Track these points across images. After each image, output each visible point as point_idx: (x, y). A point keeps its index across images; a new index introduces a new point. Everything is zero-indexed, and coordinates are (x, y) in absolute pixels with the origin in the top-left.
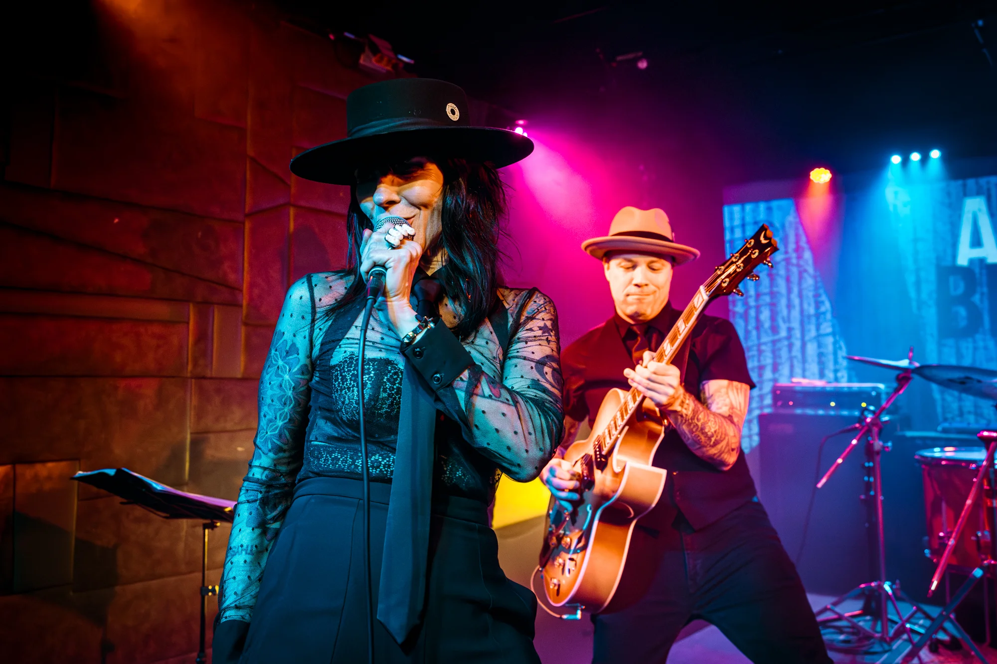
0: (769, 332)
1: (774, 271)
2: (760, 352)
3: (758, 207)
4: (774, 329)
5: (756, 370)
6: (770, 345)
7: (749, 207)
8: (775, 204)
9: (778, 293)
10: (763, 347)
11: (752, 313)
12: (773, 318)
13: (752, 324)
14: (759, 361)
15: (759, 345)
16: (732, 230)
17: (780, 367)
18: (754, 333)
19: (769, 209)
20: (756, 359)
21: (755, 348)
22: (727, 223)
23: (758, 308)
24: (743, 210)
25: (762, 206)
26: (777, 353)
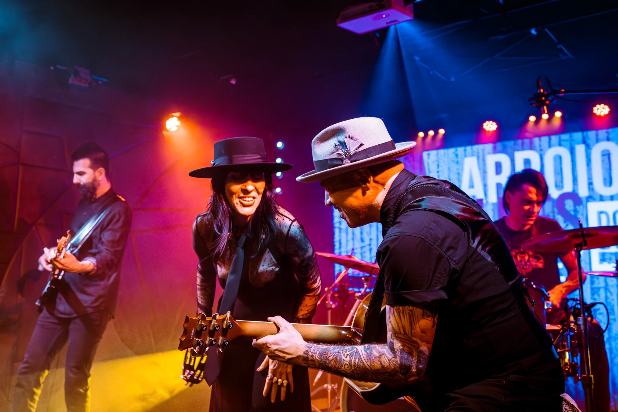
4: (362, 240)
6: (360, 249)
13: (350, 236)
18: (351, 241)
26: (363, 254)
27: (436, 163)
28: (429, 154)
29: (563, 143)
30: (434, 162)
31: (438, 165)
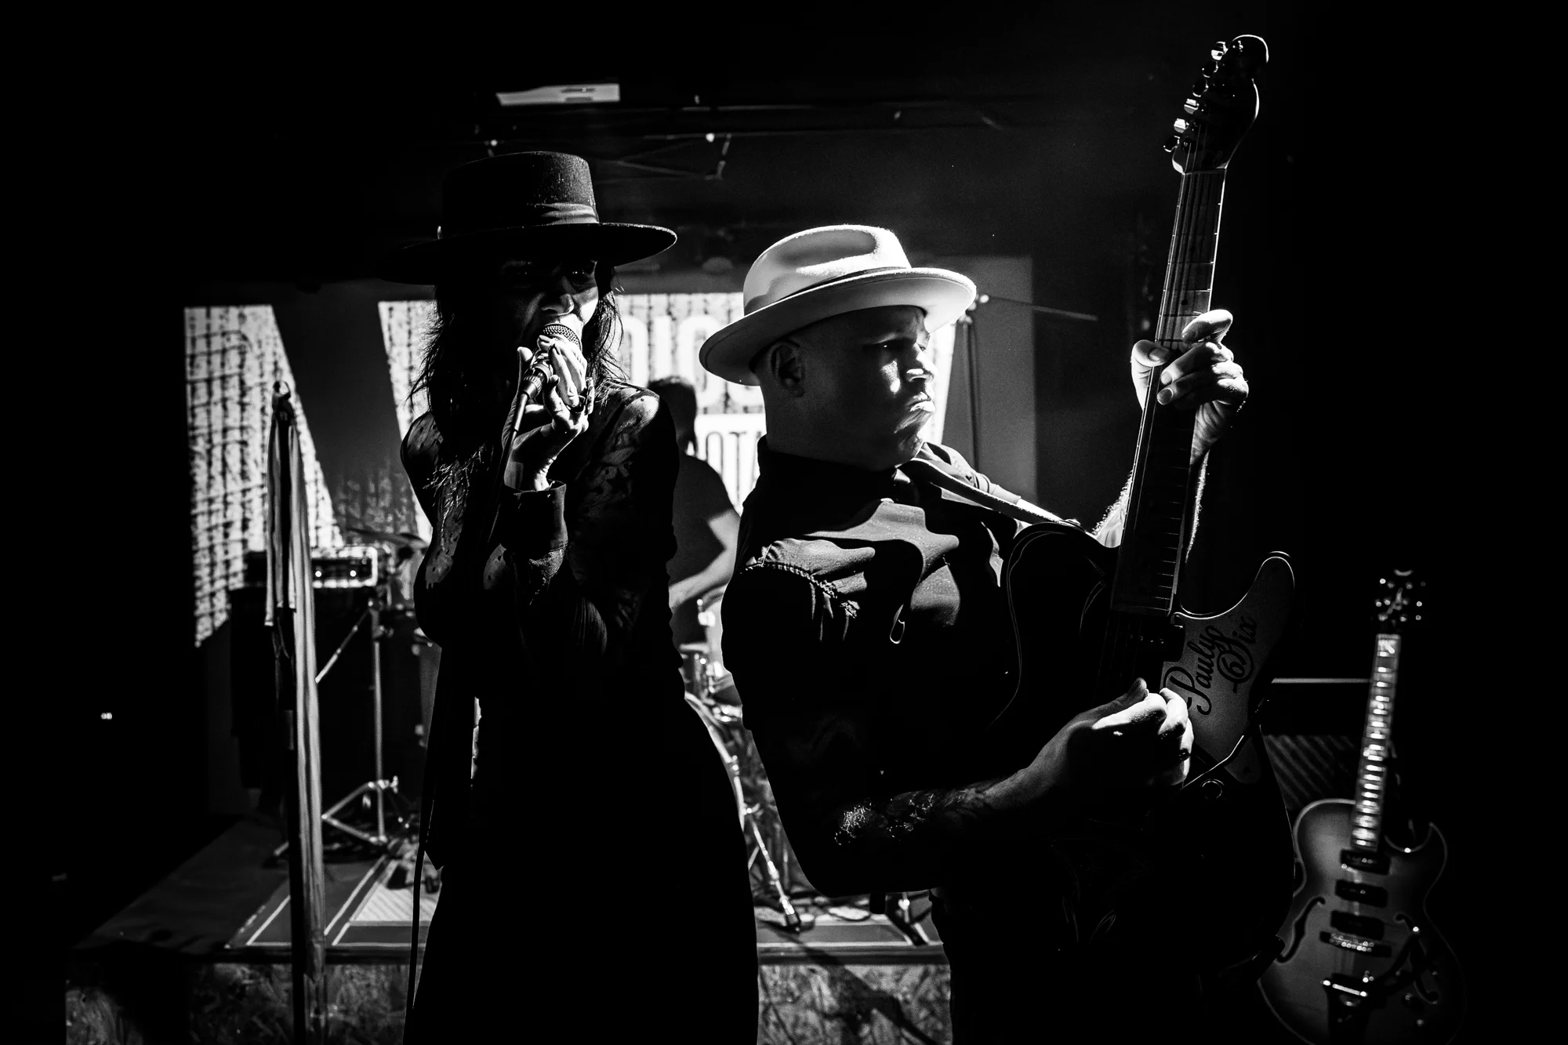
0: (238, 477)
1: (246, 400)
2: (226, 504)
3: (227, 312)
4: (244, 475)
5: (221, 529)
6: (239, 495)
7: (216, 311)
8: (248, 310)
9: (250, 427)
10: (230, 499)
11: (217, 452)
12: (243, 462)
13: (217, 466)
14: (225, 516)
15: (225, 496)
16: (194, 340)
17: (251, 524)
18: (219, 479)
19: (242, 317)
20: (221, 514)
21: (220, 499)
22: (189, 334)
23: (224, 446)
24: (208, 315)
25: (234, 311)
26: (247, 505)
27: (406, 327)
28: (391, 309)
29: (635, 311)
30: (400, 325)
31: (410, 333)
